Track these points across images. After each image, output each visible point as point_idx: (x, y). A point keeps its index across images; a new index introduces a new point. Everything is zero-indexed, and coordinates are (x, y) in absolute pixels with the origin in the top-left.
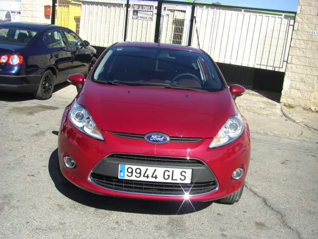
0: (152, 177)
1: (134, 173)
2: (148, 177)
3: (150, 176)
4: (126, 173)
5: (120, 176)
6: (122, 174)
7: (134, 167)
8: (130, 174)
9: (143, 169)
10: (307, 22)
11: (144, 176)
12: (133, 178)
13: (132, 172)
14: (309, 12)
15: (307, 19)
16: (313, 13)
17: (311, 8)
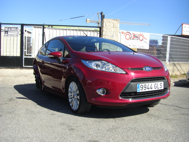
0: (151, 88)
1: (144, 88)
2: (149, 89)
3: (150, 88)
4: (140, 88)
5: (138, 91)
6: (138, 89)
7: (143, 84)
8: (142, 89)
9: (147, 84)
10: (109, 30)
11: (147, 89)
12: (143, 91)
13: (143, 88)
14: (109, 26)
15: (109, 29)
16: (111, 26)
17: (110, 24)
